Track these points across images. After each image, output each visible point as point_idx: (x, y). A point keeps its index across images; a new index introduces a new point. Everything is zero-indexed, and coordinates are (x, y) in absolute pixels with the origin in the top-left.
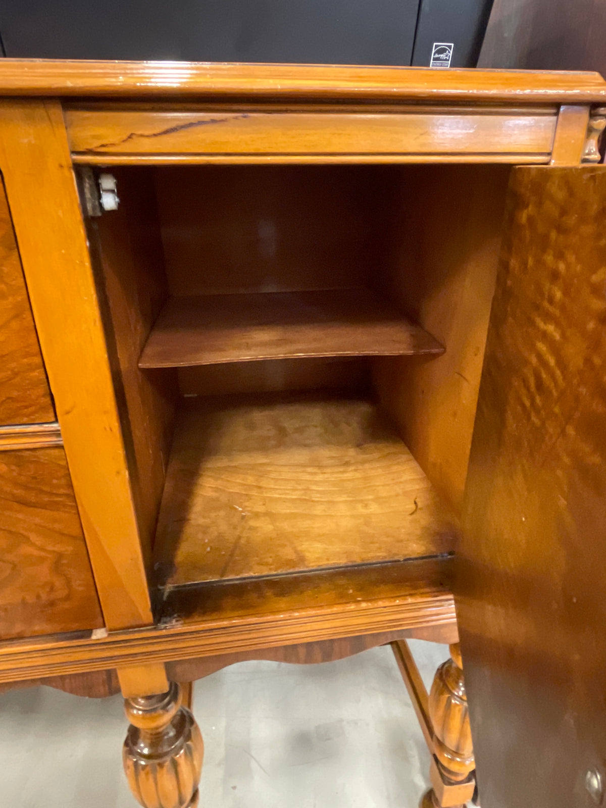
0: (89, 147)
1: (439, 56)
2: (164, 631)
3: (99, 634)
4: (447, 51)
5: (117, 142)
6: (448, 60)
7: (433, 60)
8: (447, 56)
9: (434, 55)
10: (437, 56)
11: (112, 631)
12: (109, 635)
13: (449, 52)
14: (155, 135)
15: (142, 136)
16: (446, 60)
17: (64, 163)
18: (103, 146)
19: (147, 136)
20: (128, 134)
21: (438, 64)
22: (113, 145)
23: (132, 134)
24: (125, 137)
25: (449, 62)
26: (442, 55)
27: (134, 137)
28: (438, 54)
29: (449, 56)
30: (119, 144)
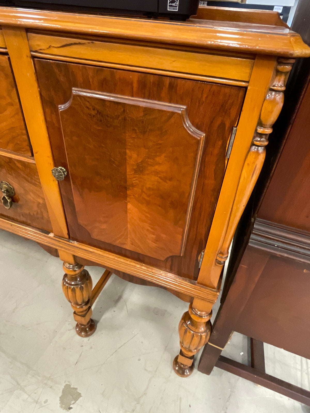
0: (36, 49)
1: (172, 4)
2: (71, 243)
3: (51, 235)
4: (176, 2)
5: (45, 49)
6: (177, 7)
7: (169, 6)
8: (176, 4)
9: (169, 4)
10: (170, 4)
11: (55, 236)
12: (54, 237)
13: (177, 3)
14: (58, 47)
15: (54, 47)
16: (176, 6)
17: (28, 55)
18: (41, 50)
19: (56, 47)
20: (49, 46)
21: (172, 8)
22: (44, 50)
23: (50, 46)
24: (48, 47)
25: (178, 8)
26: (173, 4)
27: (51, 47)
28: (171, 3)
29: (177, 5)
30: (46, 50)
